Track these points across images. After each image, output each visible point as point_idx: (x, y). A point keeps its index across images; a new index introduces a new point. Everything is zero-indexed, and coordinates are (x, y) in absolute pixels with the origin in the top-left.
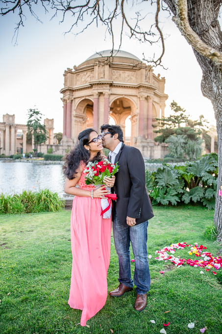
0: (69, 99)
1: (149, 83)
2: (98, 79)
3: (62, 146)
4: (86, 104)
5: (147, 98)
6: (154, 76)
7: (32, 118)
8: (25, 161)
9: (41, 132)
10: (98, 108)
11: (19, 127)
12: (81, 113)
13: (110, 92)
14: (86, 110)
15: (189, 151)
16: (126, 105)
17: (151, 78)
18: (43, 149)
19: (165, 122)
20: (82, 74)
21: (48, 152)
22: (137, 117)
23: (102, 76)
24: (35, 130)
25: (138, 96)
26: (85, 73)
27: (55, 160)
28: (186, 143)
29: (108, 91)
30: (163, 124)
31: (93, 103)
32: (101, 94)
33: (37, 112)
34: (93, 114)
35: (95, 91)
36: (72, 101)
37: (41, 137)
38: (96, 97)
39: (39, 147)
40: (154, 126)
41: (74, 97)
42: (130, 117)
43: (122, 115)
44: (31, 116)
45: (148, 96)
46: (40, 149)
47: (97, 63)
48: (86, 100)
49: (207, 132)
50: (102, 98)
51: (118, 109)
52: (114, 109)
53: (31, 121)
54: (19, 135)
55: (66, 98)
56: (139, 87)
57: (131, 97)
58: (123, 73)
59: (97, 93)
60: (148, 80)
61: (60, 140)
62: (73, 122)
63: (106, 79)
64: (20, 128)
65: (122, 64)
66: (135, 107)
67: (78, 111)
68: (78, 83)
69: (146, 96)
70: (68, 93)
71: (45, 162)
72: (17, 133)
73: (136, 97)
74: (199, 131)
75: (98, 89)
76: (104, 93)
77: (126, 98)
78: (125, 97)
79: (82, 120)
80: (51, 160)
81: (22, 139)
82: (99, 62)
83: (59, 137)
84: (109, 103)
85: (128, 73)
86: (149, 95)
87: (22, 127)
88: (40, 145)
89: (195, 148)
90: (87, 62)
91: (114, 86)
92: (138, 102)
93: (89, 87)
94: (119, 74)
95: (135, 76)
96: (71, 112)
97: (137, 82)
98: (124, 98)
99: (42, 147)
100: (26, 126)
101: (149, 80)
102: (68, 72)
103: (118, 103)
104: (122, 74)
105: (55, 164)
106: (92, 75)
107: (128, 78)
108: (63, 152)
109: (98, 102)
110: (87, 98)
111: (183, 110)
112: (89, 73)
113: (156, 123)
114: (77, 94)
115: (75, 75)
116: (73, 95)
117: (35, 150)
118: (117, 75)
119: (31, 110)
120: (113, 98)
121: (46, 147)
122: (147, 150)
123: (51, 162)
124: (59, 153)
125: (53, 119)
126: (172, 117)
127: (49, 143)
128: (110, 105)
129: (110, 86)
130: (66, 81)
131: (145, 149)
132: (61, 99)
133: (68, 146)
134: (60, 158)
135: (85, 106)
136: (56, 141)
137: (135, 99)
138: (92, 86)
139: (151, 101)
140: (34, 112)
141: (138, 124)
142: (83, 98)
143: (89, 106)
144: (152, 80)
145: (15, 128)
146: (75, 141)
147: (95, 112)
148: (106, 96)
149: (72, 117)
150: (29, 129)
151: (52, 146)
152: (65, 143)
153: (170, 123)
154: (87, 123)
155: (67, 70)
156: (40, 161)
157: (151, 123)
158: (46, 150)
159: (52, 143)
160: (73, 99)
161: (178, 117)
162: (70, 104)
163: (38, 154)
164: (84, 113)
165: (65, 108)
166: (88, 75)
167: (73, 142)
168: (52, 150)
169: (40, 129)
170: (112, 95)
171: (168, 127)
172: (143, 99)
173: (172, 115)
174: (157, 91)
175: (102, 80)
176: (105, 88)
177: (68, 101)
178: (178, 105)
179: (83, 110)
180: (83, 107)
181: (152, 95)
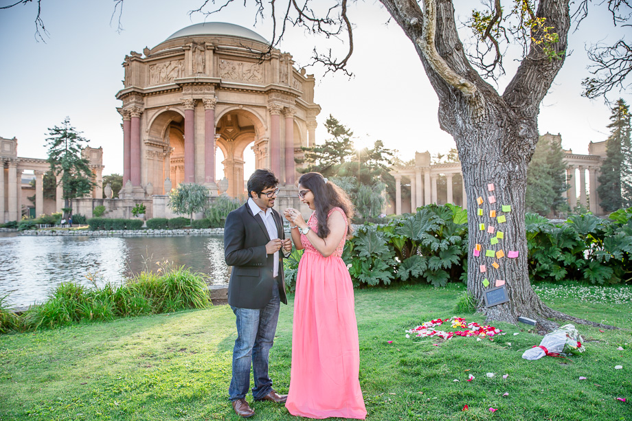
0: (135, 111)
1: (287, 84)
2: (193, 75)
3: (123, 201)
4: (170, 120)
5: (284, 112)
6: (295, 73)
7: (61, 147)
8: (47, 232)
9: (80, 174)
10: (194, 129)
11: (26, 164)
12: (159, 137)
13: (215, 100)
14: (169, 130)
15: (362, 204)
16: (244, 122)
17: (290, 75)
18: (84, 208)
19: (318, 154)
20: (160, 65)
21: (94, 213)
22: (268, 146)
23: (201, 69)
24: (67, 170)
25: (268, 108)
26: (167, 63)
27: (112, 229)
28: (356, 191)
29: (211, 97)
30: (315, 157)
31: (183, 119)
32: (198, 102)
33: (71, 134)
34: (182, 140)
35: (187, 97)
36: (141, 114)
37: (80, 184)
38: (189, 107)
39: (74, 204)
40: (298, 162)
41: (146, 107)
42: (252, 144)
43: (236, 142)
44: (59, 142)
45: (285, 107)
46: (78, 207)
47: (191, 45)
48: (168, 112)
49: (388, 170)
50: (200, 110)
51: (230, 130)
52: (222, 131)
53: (58, 153)
54: (25, 181)
55: (130, 107)
56: (268, 92)
57: (254, 109)
58: (239, 65)
59: (191, 100)
60: (284, 79)
61: (116, 189)
62: (145, 155)
63: (209, 76)
64: (28, 167)
65: (236, 50)
66: (262, 126)
67: (153, 133)
68: (153, 81)
69: (282, 107)
70: (134, 100)
71: (91, 233)
72: (23, 177)
73: (264, 110)
74: (376, 168)
75: (192, 94)
76: (204, 100)
77: (246, 111)
78: (244, 108)
79: (161, 150)
80: (104, 229)
81: (33, 187)
82: (194, 43)
83: (115, 184)
84: (215, 119)
85: (247, 66)
86: (287, 105)
87: (34, 164)
88: (78, 200)
89: (372, 198)
90: (170, 42)
91: (224, 88)
92: (268, 119)
93: (175, 89)
94: (231, 66)
95: (261, 71)
96: (140, 135)
97: (264, 82)
98: (241, 110)
99: (81, 204)
100: (48, 161)
101: (287, 78)
102: (132, 60)
103: (229, 119)
104: (237, 67)
105: (112, 235)
106: (180, 66)
107: (249, 75)
108: (125, 212)
109: (194, 116)
110: (171, 109)
111: (349, 133)
112: (174, 64)
113: (302, 155)
114: (151, 102)
115: (146, 66)
116: (143, 104)
117: (68, 211)
118: (227, 68)
119: (58, 131)
120: (221, 111)
121: (89, 204)
122: (288, 205)
123: (105, 232)
124: (118, 214)
125: (101, 148)
126: (330, 144)
127: (94, 195)
128: (217, 122)
129: (216, 89)
130: (128, 76)
131: (284, 202)
132: (119, 110)
133: (136, 201)
134: (123, 225)
135: (167, 124)
136: (109, 191)
137: (262, 112)
138: (180, 87)
139: (290, 116)
140: (65, 136)
141: (269, 158)
142: (165, 110)
143: (175, 125)
144: (291, 79)
145: (18, 165)
146: (149, 191)
147: (187, 136)
148: (209, 107)
149: (143, 144)
150: (53, 168)
151: (101, 201)
152: (128, 196)
153: (326, 155)
154: (171, 157)
155: (130, 55)
156: (80, 232)
157: (292, 156)
158: (90, 209)
159: (99, 195)
160: (143, 110)
161: (340, 144)
162: (138, 120)
163: (74, 217)
164: (165, 136)
165: (127, 127)
166: (173, 66)
167: (146, 193)
168: (102, 209)
169: (77, 169)
170: (221, 104)
171: (324, 162)
172: (276, 113)
173: (330, 141)
174: (301, 99)
175: (201, 77)
176: (206, 92)
177: (133, 115)
178: (339, 124)
179: (163, 132)
180: (163, 126)
181: (292, 106)
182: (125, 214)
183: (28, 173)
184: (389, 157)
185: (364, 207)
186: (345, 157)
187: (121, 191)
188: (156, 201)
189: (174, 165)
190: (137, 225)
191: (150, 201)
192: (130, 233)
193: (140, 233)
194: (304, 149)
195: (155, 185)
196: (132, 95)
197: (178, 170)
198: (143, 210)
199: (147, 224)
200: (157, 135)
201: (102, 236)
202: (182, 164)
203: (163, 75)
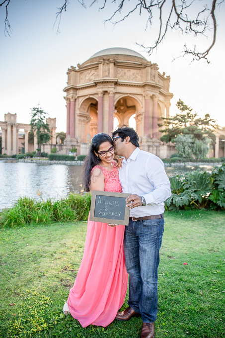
0: (72, 98)
1: (154, 81)
2: (103, 77)
3: (66, 145)
4: (90, 103)
5: (152, 97)
6: (159, 75)
7: (36, 117)
8: (29, 161)
9: (44, 131)
10: (103, 107)
11: (21, 126)
12: (85, 112)
13: (115, 91)
14: (89, 109)
15: (196, 151)
16: (130, 103)
17: (157, 76)
18: (47, 149)
19: (171, 121)
20: (85, 73)
21: (52, 152)
22: (143, 117)
23: (107, 74)
24: (39, 129)
25: (144, 95)
26: (89, 71)
27: (60, 160)
28: (193, 143)
29: (112, 89)
30: (169, 123)
31: (97, 102)
32: (105, 92)
33: (41, 111)
34: (97, 114)
35: (100, 89)
36: (76, 99)
37: (45, 136)
38: (100, 95)
39: (42, 147)
40: (160, 126)
41: (78, 96)
42: (134, 115)
43: (126, 114)
44: (35, 115)
45: (153, 95)
46: (44, 148)
47: (102, 61)
48: (90, 99)
49: (212, 131)
50: (106, 97)
51: (122, 108)
52: (118, 108)
53: (34, 120)
54: (20, 135)
55: (70, 96)
56: (144, 86)
57: (136, 96)
58: (128, 71)
59: (102, 91)
60: (153, 78)
61: (63, 139)
62: (77, 121)
63: (111, 78)
64: (21, 128)
65: (126, 62)
66: (140, 105)
67: (82, 110)
68: (82, 81)
69: (151, 95)
70: (72, 92)
71: (49, 162)
72: (19, 133)
73: (141, 96)
74: (205, 130)
75: (102, 88)
76: (108, 91)
77: (131, 97)
78: (131, 96)
79: (85, 119)
80: (56, 160)
81: (24, 138)
82: (104, 60)
83: (62, 137)
84: (114, 101)
85: (132, 71)
86: (154, 94)
87: (24, 126)
88: (44, 145)
89: (202, 147)
90: (91, 60)
91: (119, 84)
92: (144, 102)
93: (93, 86)
94: (124, 72)
95: (140, 74)
96: (75, 111)
97: (142, 80)
98: (128, 97)
99: (46, 146)
100: (30, 125)
101: (155, 78)
102: (72, 70)
103: (122, 102)
105: (60, 164)
106: (96, 73)
107: (133, 77)
108: (66, 151)
109: (103, 100)
110: (91, 96)
111: (190, 109)
112: (93, 72)
113: (162, 122)
114: (81, 93)
115: (78, 74)
116: (76, 94)
117: (39, 150)
118: (121, 73)
119: (35, 109)
120: (118, 97)
121: (49, 147)
123: (56, 162)
124: (63, 152)
125: (55, 118)
126: (179, 116)
127: (52, 142)
128: (115, 103)
129: (115, 85)
130: (69, 79)
131: (151, 148)
132: (64, 98)
133: (72, 146)
134: (66, 158)
135: (89, 105)
136: (59, 141)
137: (140, 98)
138: (96, 84)
139: (156, 100)
140: (38, 111)
141: (143, 124)
142: (87, 97)
143: (93, 105)
144: (157, 79)
145: (17, 127)
146: (79, 141)
147: (99, 111)
148: (111, 95)
149: (76, 116)
150: (32, 128)
151: (55, 145)
152: (68, 143)
153: (176, 122)
154: (90, 122)
155: (70, 68)
156: (44, 161)
157: (157, 122)
158: (50, 149)
159: (54, 143)
160: (76, 97)
161: (184, 116)
162: (74, 103)
163: (42, 153)
164: (87, 111)
165: (69, 106)
167: (77, 142)
168: (55, 149)
169: (44, 129)
170: (116, 94)
171: (175, 126)
172: (148, 98)
173: (179, 114)
174: (162, 90)
175: (107, 79)
176: (110, 86)
177: (72, 100)
178: (184, 104)
179: (86, 109)
180: (86, 106)
181: (157, 94)
182: (67, 152)
183: (22, 131)
184: (213, 124)
185: (198, 152)
186: (187, 123)
187: (65, 141)
188: (82, 146)
189: (92, 127)
190: (72, 159)
191: (79, 146)
192: (69, 162)
193: (74, 163)
194: (163, 119)
195: (82, 138)
196: (72, 89)
197: (94, 130)
198: (75, 150)
199: (78, 158)
200: (83, 111)
201: (55, 163)
202: (96, 127)
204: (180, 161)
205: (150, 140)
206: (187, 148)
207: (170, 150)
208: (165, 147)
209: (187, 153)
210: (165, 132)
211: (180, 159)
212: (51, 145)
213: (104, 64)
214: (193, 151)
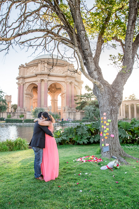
0: (22, 83)
2: (41, 71)
3: (17, 113)
4: (33, 86)
5: (71, 83)
9: (3, 104)
10: (41, 89)
12: (30, 92)
13: (48, 80)
16: (58, 87)
19: (82, 97)
20: (30, 68)
21: (7, 117)
22: (65, 95)
23: (43, 70)
25: (65, 82)
26: (33, 68)
27: (13, 122)
28: (95, 110)
29: (47, 79)
30: (81, 99)
31: (37, 86)
32: (42, 80)
33: (1, 91)
34: (37, 93)
35: (39, 79)
37: (3, 107)
38: (39, 82)
40: (75, 100)
42: (60, 94)
43: (55, 93)
46: (2, 115)
47: (40, 62)
48: (32, 84)
50: (43, 83)
51: (53, 89)
52: (51, 90)
55: (20, 82)
56: (66, 77)
57: (61, 82)
58: (56, 68)
61: (15, 109)
62: (25, 98)
63: (46, 71)
65: (55, 63)
66: (63, 88)
68: (28, 73)
70: (22, 80)
71: (6, 124)
76: (44, 80)
78: (57, 82)
79: (30, 96)
80: (10, 122)
82: (41, 61)
83: (15, 107)
84: (48, 86)
85: (59, 68)
86: (72, 81)
88: (2, 113)
90: (34, 61)
91: (51, 76)
92: (66, 86)
95: (63, 70)
96: (23, 91)
97: (64, 74)
99: (4, 114)
102: (22, 67)
103: (53, 85)
104: (55, 69)
106: (37, 69)
107: (59, 71)
108: (17, 117)
109: (41, 85)
110: (34, 83)
112: (35, 68)
113: (76, 98)
114: (27, 80)
115: (26, 69)
116: (24, 81)
120: (50, 83)
121: (6, 114)
122: (72, 115)
123: (10, 124)
124: (15, 117)
126: (86, 94)
127: (8, 111)
128: (48, 87)
129: (48, 76)
130: (20, 72)
131: (71, 114)
132: (17, 83)
133: (21, 113)
134: (16, 121)
135: (32, 87)
136: (13, 110)
137: (63, 83)
138: (36, 75)
139: (73, 85)
141: (66, 99)
142: (31, 83)
143: (35, 88)
146: (26, 110)
147: (38, 91)
148: (46, 82)
149: (24, 94)
151: (10, 113)
152: (19, 111)
153: (85, 98)
154: (33, 98)
155: (21, 65)
156: (2, 123)
157: (73, 98)
159: (10, 111)
160: (24, 83)
161: (90, 94)
162: (23, 86)
163: (1, 118)
164: (31, 91)
165: (19, 88)
166: (34, 69)
167: (25, 110)
168: (10, 115)
169: (2, 102)
170: (49, 81)
171: (84, 100)
172: (68, 84)
173: (86, 93)
174: (76, 79)
175: (43, 72)
176: (45, 77)
177: (21, 85)
178: (89, 87)
179: (31, 90)
180: (31, 88)
181: (74, 81)
182: (17, 118)
186: (91, 99)
187: (16, 110)
188: (28, 113)
189: (34, 101)
190: (21, 121)
191: (26, 113)
192: (18, 124)
193: (21, 124)
194: (77, 96)
195: (28, 108)
196: (21, 78)
197: (36, 103)
198: (23, 116)
199: (24, 121)
200: (29, 91)
202: (37, 101)
203: (31, 72)
204: (87, 121)
205: (70, 109)
206: (91, 113)
207: (82, 115)
208: (79, 113)
209: (91, 116)
210: (79, 104)
211: (87, 120)
212: (8, 113)
213: (41, 64)
214: (95, 115)
